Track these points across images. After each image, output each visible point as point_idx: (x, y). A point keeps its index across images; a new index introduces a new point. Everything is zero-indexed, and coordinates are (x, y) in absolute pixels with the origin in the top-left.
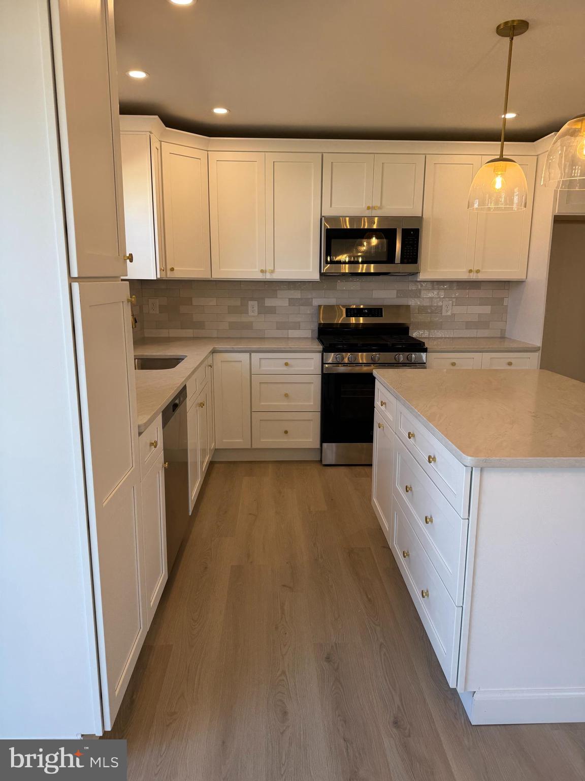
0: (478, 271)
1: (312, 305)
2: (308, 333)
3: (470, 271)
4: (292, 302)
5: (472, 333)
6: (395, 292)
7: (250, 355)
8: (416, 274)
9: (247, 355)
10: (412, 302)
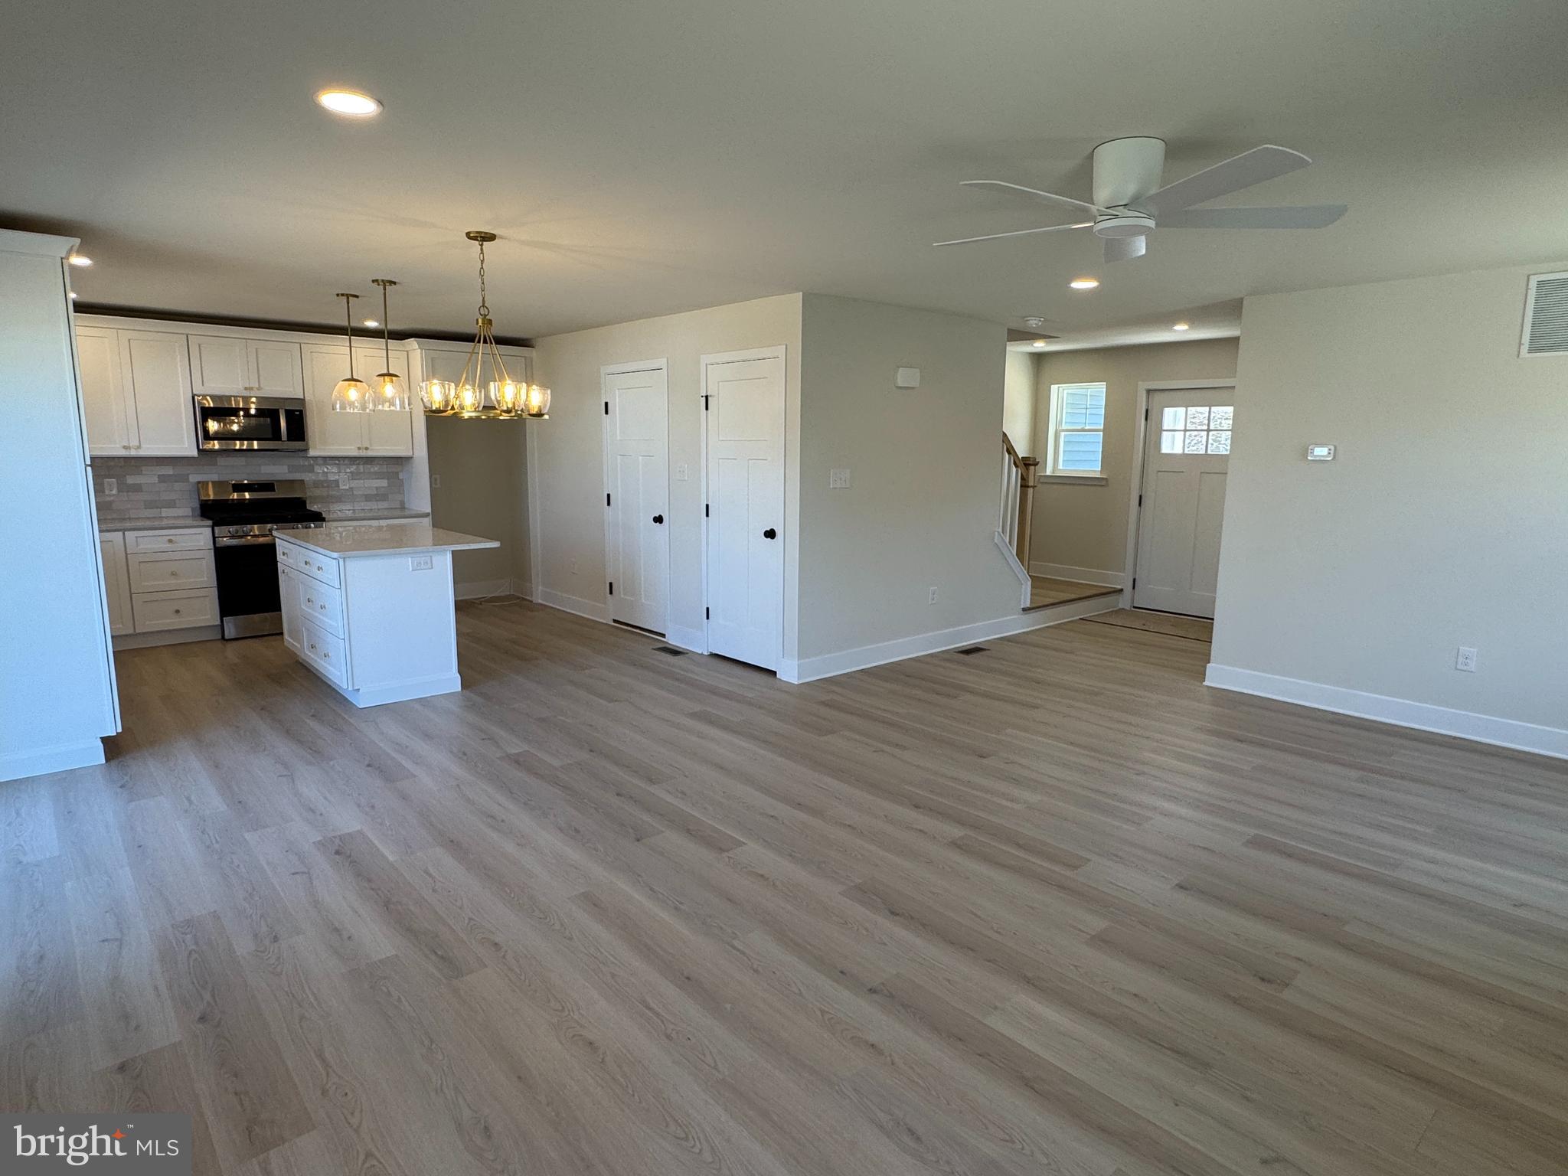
0: (367, 449)
1: (188, 481)
2: (188, 512)
3: (359, 449)
4: (163, 479)
5: (373, 505)
6: (286, 467)
7: (124, 534)
8: (306, 450)
9: (121, 533)
10: (307, 477)
